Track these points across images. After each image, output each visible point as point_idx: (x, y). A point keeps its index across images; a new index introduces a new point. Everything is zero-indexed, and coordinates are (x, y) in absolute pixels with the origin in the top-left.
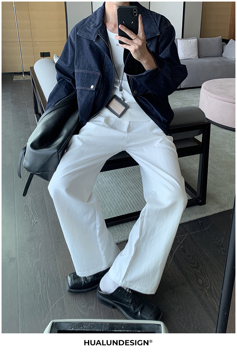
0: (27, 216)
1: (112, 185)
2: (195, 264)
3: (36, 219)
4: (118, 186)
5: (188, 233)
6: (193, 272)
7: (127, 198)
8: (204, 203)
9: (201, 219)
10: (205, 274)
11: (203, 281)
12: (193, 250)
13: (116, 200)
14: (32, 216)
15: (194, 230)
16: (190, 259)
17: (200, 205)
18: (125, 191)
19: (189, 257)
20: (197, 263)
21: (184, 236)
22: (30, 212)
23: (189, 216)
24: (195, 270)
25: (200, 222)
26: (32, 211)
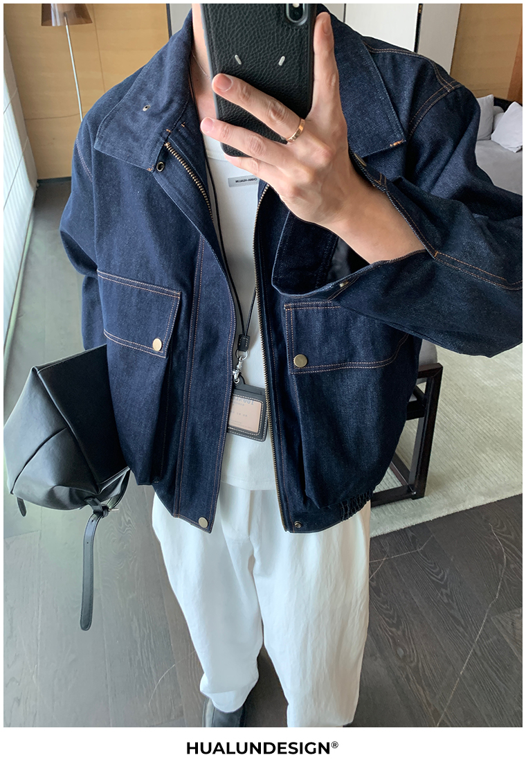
2: (393, 619)
5: (388, 556)
6: (389, 635)
8: (421, 495)
9: (412, 528)
10: (409, 638)
11: (405, 651)
12: (392, 592)
15: (398, 552)
16: (387, 609)
17: (413, 499)
19: (384, 605)
20: (398, 617)
21: (379, 563)
23: (392, 523)
24: (394, 630)
25: (410, 534)
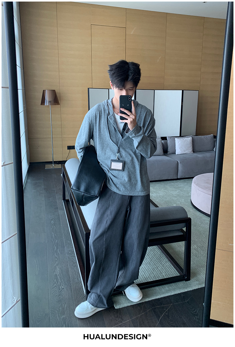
0: (57, 283)
3: (63, 286)
5: (173, 303)
8: (189, 279)
12: (175, 317)
14: (60, 283)
15: (177, 302)
17: (185, 281)
21: (169, 306)
22: (59, 280)
26: (60, 279)
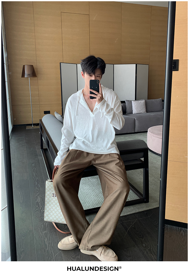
0: (38, 208)
1: (90, 191)
4: (94, 192)
7: (99, 199)
13: (92, 200)
14: (41, 208)
18: (98, 195)
26: (41, 205)
